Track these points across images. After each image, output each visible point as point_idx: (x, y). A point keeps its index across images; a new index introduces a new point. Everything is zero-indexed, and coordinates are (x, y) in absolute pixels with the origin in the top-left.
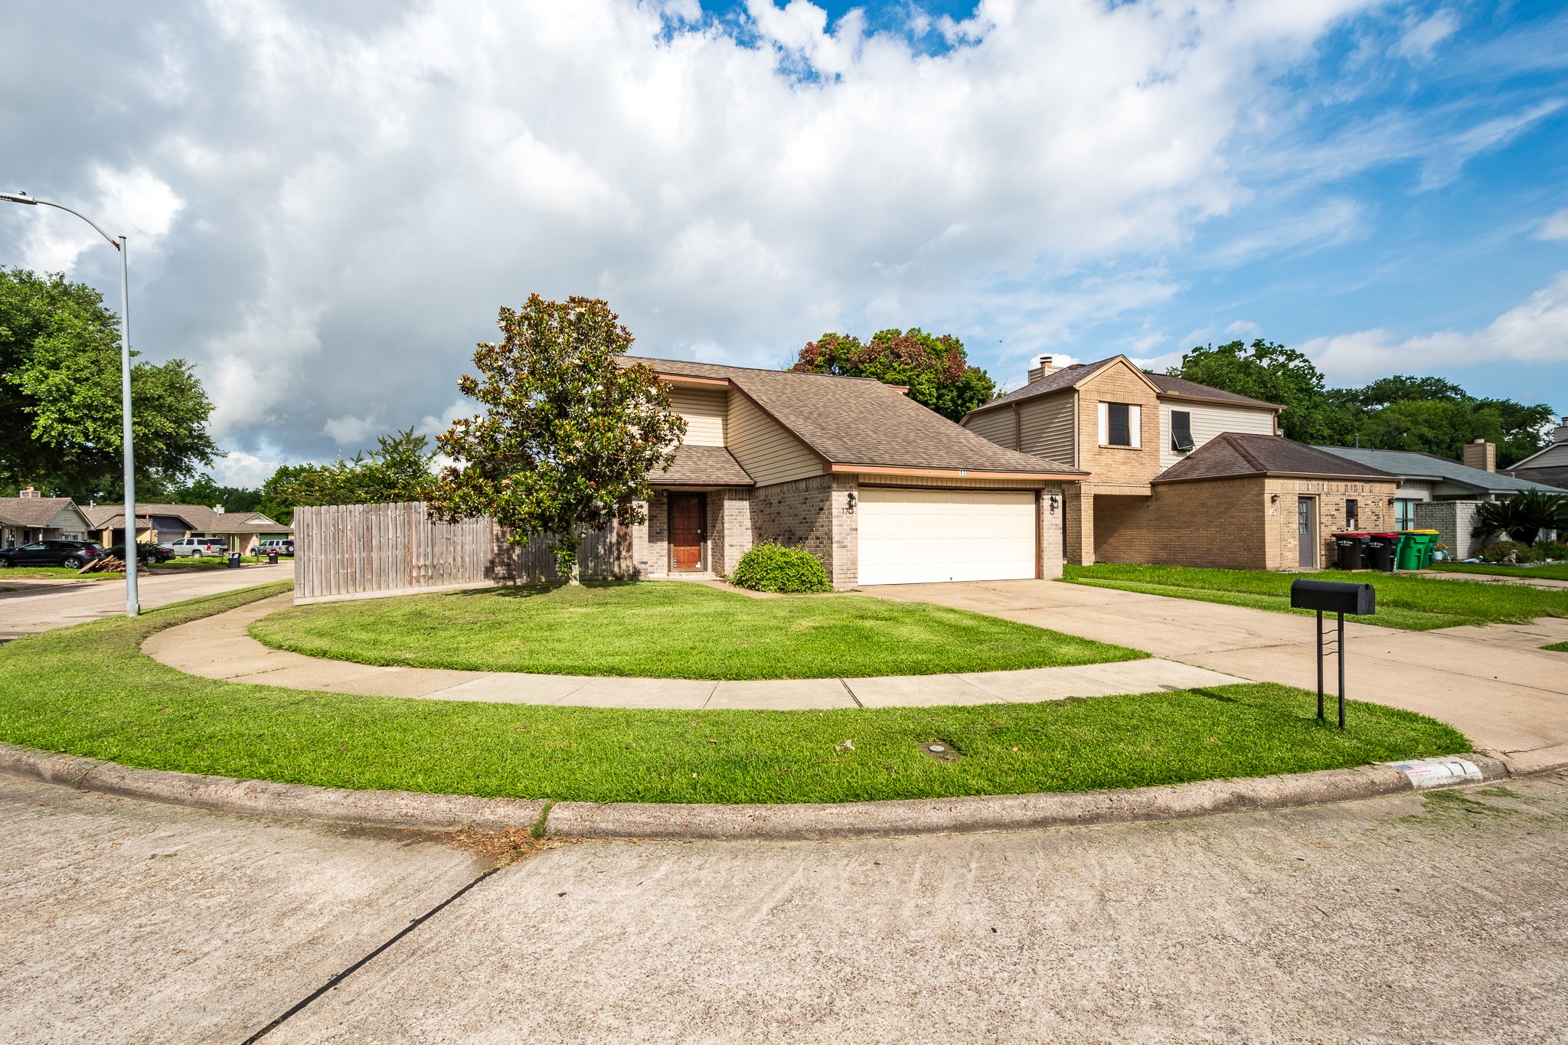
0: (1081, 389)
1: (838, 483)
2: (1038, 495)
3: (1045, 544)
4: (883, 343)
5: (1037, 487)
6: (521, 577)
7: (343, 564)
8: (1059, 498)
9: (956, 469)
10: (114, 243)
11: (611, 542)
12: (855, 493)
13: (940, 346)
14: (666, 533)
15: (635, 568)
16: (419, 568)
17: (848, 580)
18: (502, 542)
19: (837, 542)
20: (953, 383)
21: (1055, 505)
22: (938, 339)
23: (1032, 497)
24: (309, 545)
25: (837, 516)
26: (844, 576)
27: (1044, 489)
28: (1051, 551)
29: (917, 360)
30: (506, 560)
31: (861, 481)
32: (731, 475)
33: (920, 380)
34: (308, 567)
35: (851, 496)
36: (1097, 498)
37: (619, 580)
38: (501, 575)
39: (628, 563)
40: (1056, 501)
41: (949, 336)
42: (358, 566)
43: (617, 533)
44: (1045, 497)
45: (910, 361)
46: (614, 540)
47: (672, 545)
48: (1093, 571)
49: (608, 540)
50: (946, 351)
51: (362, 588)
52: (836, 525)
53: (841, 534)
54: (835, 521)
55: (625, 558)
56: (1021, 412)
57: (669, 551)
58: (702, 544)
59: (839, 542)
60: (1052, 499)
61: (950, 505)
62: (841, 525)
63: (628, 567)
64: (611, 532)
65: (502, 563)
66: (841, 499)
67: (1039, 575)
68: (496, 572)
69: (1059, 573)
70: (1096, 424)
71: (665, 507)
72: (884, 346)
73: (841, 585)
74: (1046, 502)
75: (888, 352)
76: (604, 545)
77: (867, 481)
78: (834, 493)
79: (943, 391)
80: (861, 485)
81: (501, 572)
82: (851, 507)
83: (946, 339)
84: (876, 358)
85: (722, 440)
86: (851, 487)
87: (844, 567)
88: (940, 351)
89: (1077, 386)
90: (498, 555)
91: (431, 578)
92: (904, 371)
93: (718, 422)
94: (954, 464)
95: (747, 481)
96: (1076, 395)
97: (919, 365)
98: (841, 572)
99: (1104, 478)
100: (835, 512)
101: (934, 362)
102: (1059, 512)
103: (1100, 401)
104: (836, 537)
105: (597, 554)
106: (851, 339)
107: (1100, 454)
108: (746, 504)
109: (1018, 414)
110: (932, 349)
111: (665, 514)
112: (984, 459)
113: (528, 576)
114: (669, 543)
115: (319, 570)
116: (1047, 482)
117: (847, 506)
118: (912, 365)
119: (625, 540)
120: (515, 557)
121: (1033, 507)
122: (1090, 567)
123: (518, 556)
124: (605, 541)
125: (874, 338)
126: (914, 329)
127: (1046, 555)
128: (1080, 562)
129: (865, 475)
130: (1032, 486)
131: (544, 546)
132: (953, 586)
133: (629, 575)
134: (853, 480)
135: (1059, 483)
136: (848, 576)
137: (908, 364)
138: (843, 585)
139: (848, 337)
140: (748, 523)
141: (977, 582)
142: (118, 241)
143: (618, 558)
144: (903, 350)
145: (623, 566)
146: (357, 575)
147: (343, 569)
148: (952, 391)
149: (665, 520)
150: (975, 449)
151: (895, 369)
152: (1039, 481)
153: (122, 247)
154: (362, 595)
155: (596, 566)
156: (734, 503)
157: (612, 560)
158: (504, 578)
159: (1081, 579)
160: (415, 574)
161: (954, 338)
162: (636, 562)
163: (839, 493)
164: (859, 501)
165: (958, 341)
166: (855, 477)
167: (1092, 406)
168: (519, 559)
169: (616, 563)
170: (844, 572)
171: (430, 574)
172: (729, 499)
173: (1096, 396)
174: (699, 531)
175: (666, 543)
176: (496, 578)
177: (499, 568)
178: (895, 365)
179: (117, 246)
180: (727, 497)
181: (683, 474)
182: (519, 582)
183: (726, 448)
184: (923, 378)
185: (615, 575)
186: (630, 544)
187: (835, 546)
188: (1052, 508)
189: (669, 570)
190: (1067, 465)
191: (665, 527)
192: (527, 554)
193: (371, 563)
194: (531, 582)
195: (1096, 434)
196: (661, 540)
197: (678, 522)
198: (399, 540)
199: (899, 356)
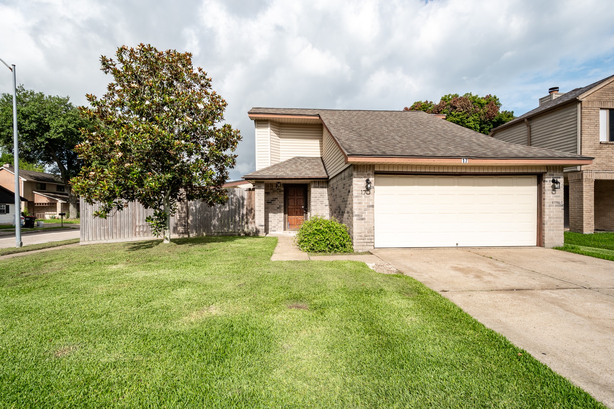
0: (584, 100)
1: (357, 172)
2: (540, 178)
3: (546, 218)
4: (446, 102)
5: (538, 171)
6: (192, 233)
7: (103, 224)
8: (561, 180)
9: (459, 157)
10: (10, 68)
11: (243, 214)
12: (372, 179)
13: (483, 101)
14: (283, 208)
15: (256, 229)
16: (140, 227)
17: (365, 244)
18: (181, 213)
19: (356, 215)
20: (490, 121)
21: (557, 186)
22: (482, 98)
23: (535, 180)
24: (87, 214)
25: (357, 197)
26: (362, 241)
27: (546, 173)
28: (553, 224)
29: (466, 109)
30: (183, 223)
31: (377, 169)
32: (318, 173)
33: (469, 120)
34: (86, 225)
35: (368, 182)
36: (598, 183)
37: (247, 235)
38: (181, 232)
39: (253, 226)
40: (557, 182)
41: (490, 95)
42: (109, 225)
43: (247, 209)
44: (546, 179)
45: (462, 110)
46: (245, 212)
47: (287, 215)
48: (594, 240)
49: (241, 212)
50: (487, 103)
51: (111, 237)
52: (356, 203)
53: (360, 209)
54: (355, 200)
55: (251, 223)
56: (531, 124)
57: (285, 218)
58: (305, 214)
59: (358, 215)
60: (553, 181)
61: (456, 187)
62: (360, 203)
63: (253, 228)
64: (243, 207)
65: (181, 225)
66: (360, 183)
67: (540, 243)
68: (178, 230)
69: (560, 241)
70: (597, 126)
71: (283, 193)
72: (447, 103)
73: (360, 247)
74: (548, 184)
75: (449, 106)
76: (239, 215)
77: (382, 170)
78: (354, 179)
79: (484, 125)
80: (377, 173)
81: (181, 230)
82: (368, 189)
83: (488, 97)
84: (442, 110)
85: (319, 153)
86: (368, 175)
87: (363, 235)
88: (483, 104)
89: (580, 98)
90: (179, 220)
91: (146, 232)
92: (458, 115)
93: (317, 142)
94: (458, 154)
95: (324, 175)
96: (579, 106)
97: (468, 112)
98: (360, 238)
99: (604, 167)
100: (355, 193)
101: (478, 109)
102: (561, 192)
103: (601, 109)
104: (356, 212)
105: (235, 220)
106: (429, 103)
107: (601, 148)
108: (325, 190)
109: (529, 127)
110: (478, 103)
111: (282, 197)
112: (488, 150)
113: (197, 232)
114: (285, 214)
115: (91, 227)
116: (549, 168)
117: (365, 189)
118: (463, 112)
119: (251, 213)
120: (189, 222)
121: (535, 188)
122: (590, 235)
123: (191, 221)
124: (239, 213)
125: (442, 99)
126: (468, 94)
127: (546, 228)
128: (582, 230)
129: (380, 165)
130: (534, 171)
131: (205, 215)
132: (456, 251)
133: (253, 233)
134: (370, 169)
135: (560, 168)
136: (366, 241)
137: (461, 112)
138: (361, 247)
139: (427, 102)
140: (327, 202)
141: (480, 248)
142: (12, 67)
143: (247, 223)
144: (458, 105)
145: (250, 227)
146: (109, 230)
147: (103, 227)
148: (490, 125)
149: (283, 200)
150: (482, 144)
151: (453, 115)
152: (540, 167)
153: (13, 70)
154: (111, 241)
155: (234, 227)
156: (318, 189)
157: (243, 224)
158: (182, 233)
159: (582, 248)
160: (137, 230)
161: (493, 96)
162: (257, 225)
163: (358, 179)
164: (375, 185)
165: (495, 97)
166: (371, 166)
167: (593, 112)
168: (191, 223)
169: (246, 226)
170: (363, 238)
171: (145, 230)
172: (314, 187)
173: (597, 105)
174: (303, 207)
175: (283, 214)
176: (179, 233)
177: (180, 227)
178: (453, 113)
179: (11, 69)
180: (313, 186)
181: (285, 173)
182: (191, 235)
183: (321, 158)
184: (471, 119)
185: (245, 233)
186: (254, 215)
187: (355, 218)
188: (554, 188)
189: (285, 229)
190: (568, 153)
191: (282, 204)
192: (196, 220)
193: (116, 223)
194: (198, 236)
195: (597, 134)
196: (280, 212)
197: (291, 202)
198: (129, 211)
199: (455, 108)
